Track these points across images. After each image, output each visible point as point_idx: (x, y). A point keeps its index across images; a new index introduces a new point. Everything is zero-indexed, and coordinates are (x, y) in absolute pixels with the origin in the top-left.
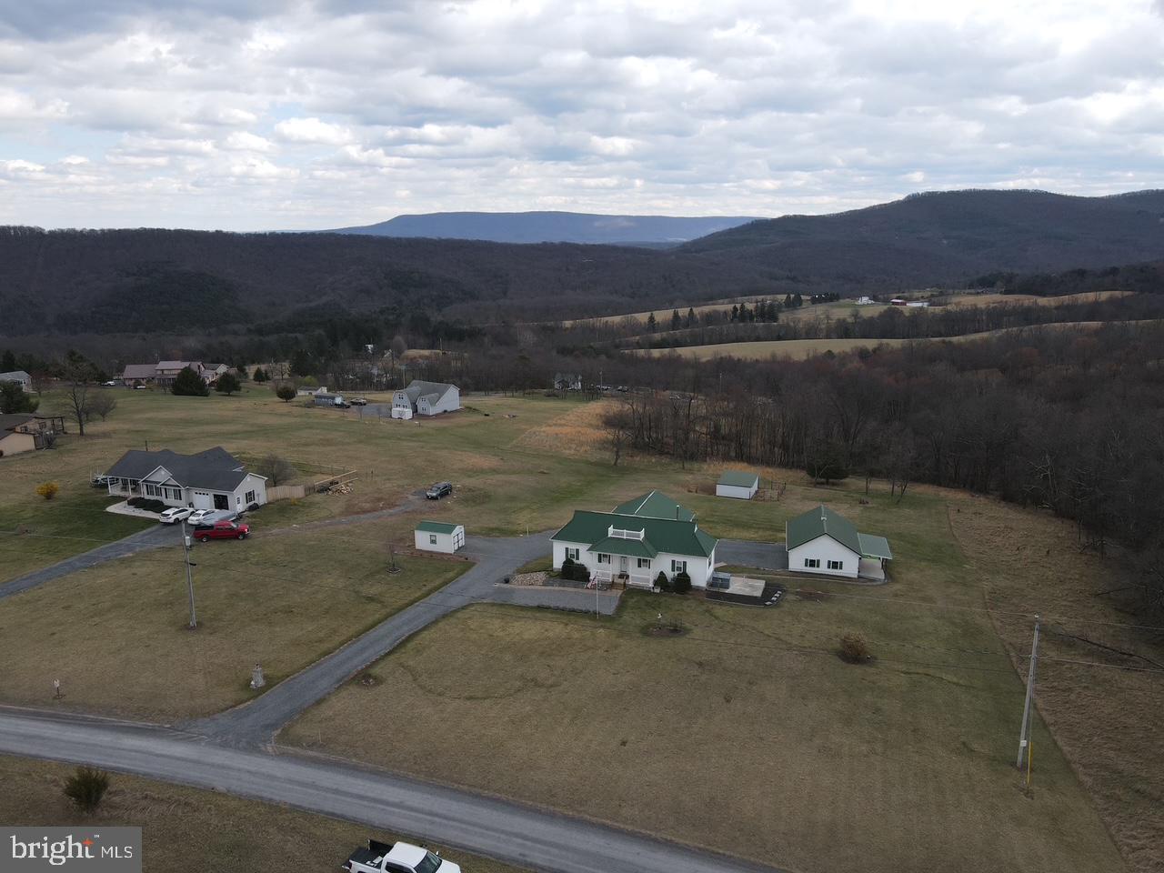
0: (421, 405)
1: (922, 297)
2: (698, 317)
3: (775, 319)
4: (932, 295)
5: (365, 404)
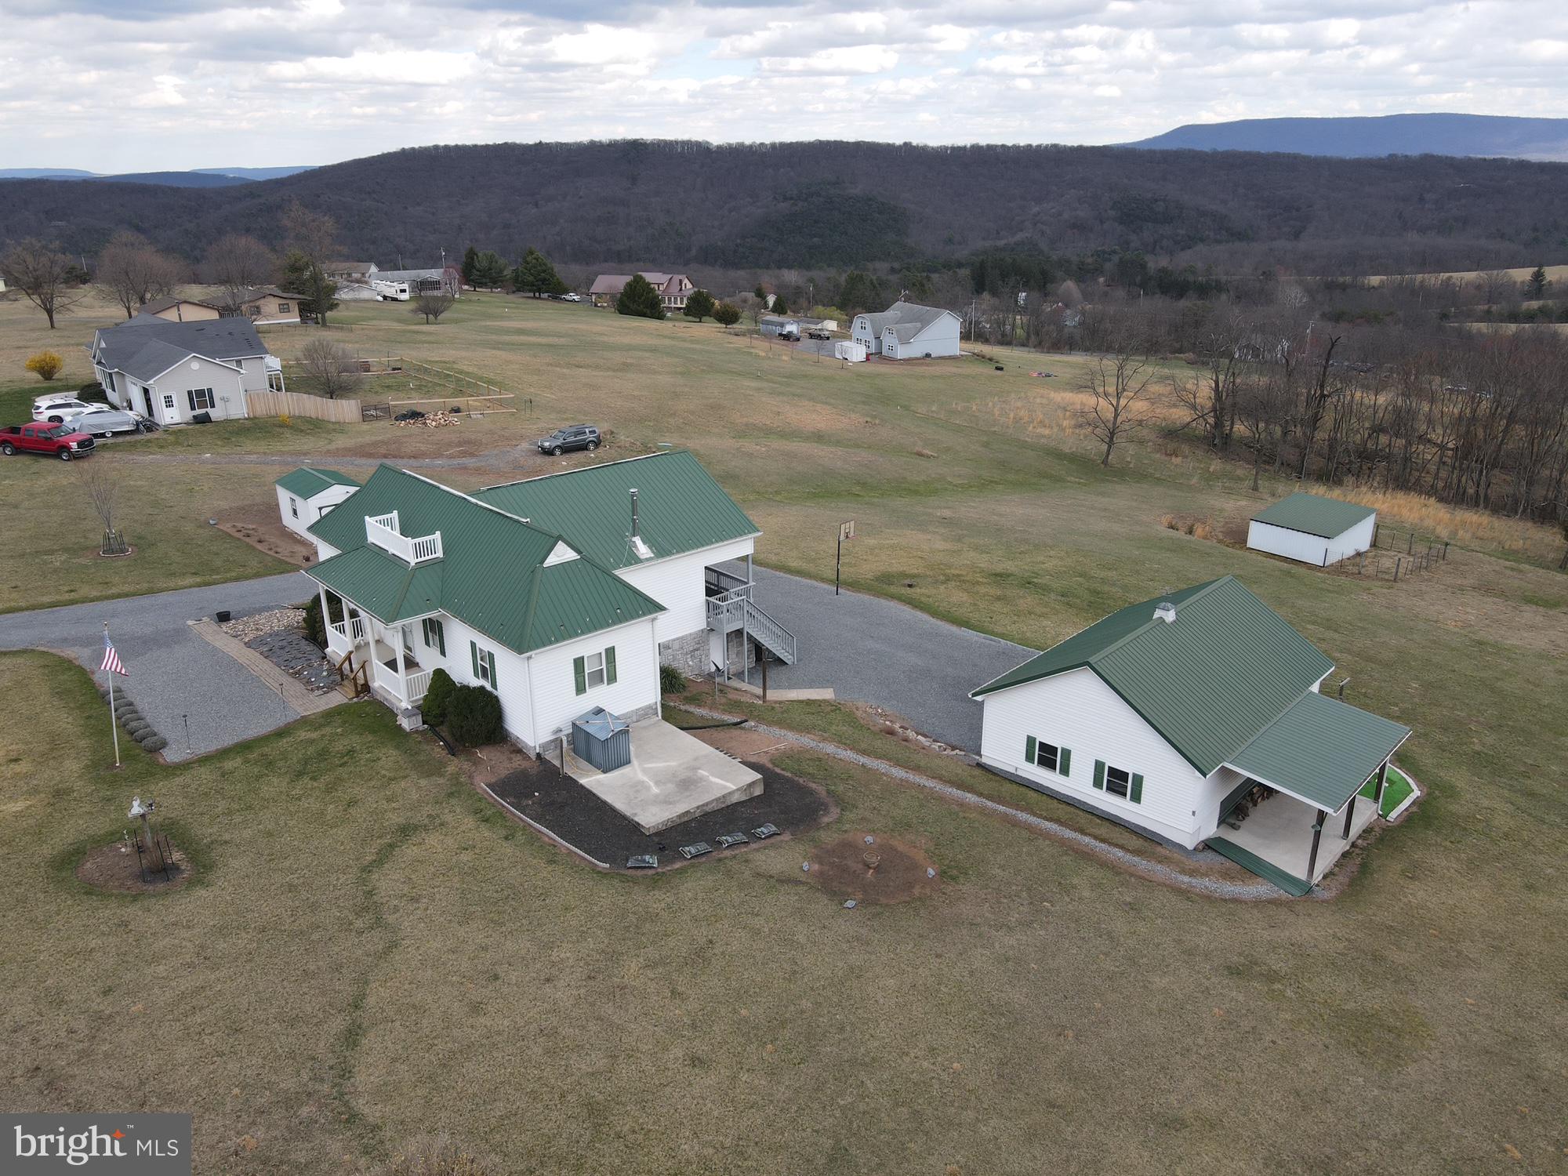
0: (888, 340)
5: (828, 338)
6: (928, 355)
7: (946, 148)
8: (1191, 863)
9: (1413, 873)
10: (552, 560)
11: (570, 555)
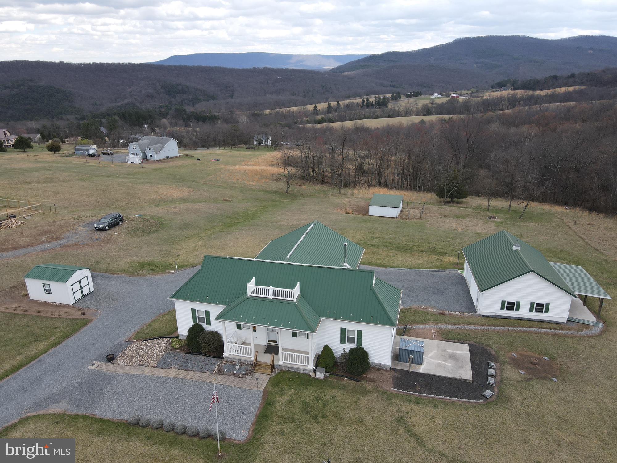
1: (467, 93)
2: (342, 106)
3: (387, 106)
4: (473, 92)
6: (168, 157)
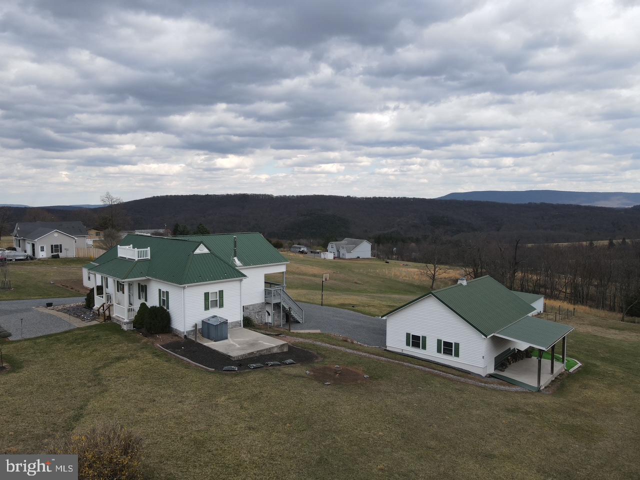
0: (342, 251)
6: (358, 257)
7: (363, 198)
8: (486, 380)
9: (585, 387)
10: (197, 251)
11: (206, 251)
